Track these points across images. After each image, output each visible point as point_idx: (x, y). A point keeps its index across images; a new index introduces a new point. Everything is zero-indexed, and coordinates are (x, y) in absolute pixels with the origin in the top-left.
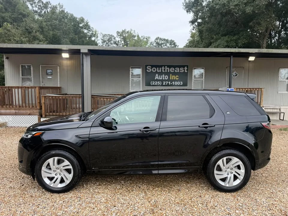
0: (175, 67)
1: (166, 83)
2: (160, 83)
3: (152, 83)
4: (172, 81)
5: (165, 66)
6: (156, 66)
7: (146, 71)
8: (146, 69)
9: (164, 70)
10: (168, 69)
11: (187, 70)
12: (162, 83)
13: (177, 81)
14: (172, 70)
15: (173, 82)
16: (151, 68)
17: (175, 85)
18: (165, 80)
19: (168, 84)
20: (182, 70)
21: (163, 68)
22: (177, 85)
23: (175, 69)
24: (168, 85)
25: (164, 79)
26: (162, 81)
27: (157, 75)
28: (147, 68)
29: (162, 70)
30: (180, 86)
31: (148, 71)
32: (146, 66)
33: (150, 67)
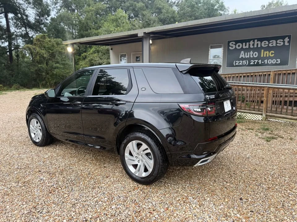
0: (269, 39)
1: (254, 62)
2: (246, 62)
3: (236, 63)
4: (263, 59)
5: (254, 40)
6: (242, 42)
7: (228, 48)
8: (229, 46)
9: (253, 45)
10: (259, 43)
11: (289, 42)
12: (250, 62)
13: (272, 58)
14: (264, 44)
15: (266, 61)
16: (235, 45)
17: (268, 64)
18: (254, 59)
19: (258, 63)
20: (280, 43)
21: (252, 43)
22: (272, 65)
23: (269, 43)
24: (258, 65)
25: (252, 57)
26: (249, 59)
27: (242, 52)
28: (231, 44)
29: (249, 45)
30: (276, 64)
31: (230, 48)
32: (229, 42)
33: (234, 43)
